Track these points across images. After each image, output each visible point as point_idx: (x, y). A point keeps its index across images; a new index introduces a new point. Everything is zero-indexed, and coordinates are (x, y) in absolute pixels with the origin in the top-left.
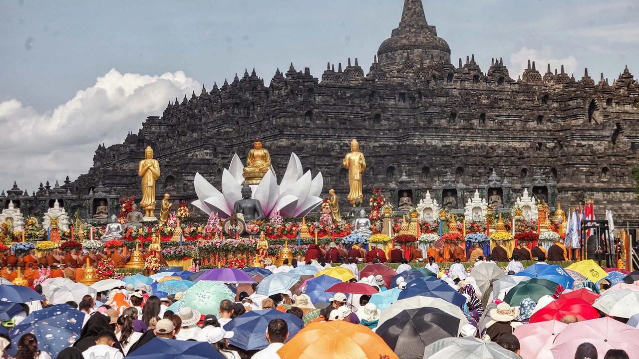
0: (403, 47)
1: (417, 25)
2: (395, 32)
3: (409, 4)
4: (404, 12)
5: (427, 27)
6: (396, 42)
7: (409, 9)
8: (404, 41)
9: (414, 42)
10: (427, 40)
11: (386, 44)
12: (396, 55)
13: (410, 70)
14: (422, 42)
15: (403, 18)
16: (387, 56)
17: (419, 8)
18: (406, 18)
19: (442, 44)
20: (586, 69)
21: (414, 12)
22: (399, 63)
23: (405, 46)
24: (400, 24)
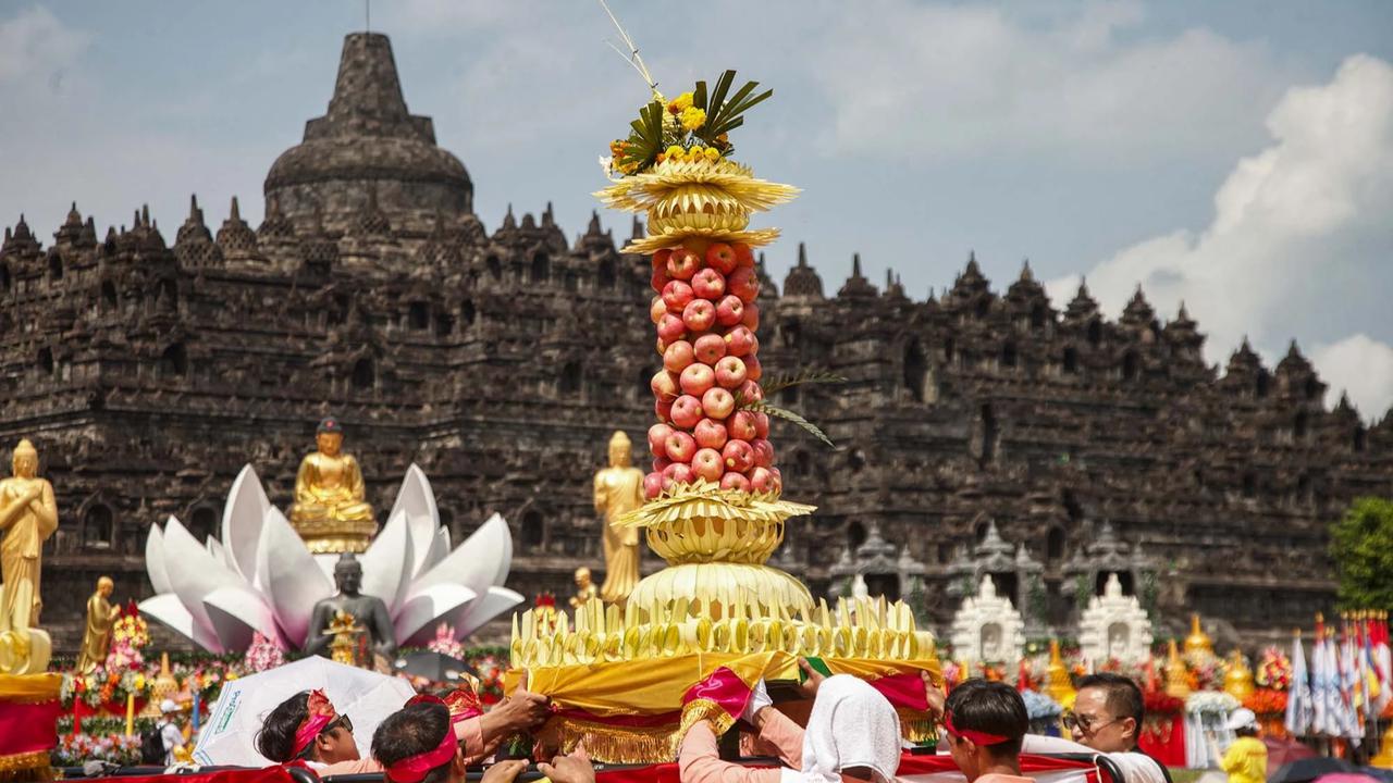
0: (348, 173)
1: (383, 113)
2: (314, 128)
3: (356, 51)
4: (341, 75)
5: (412, 119)
6: (326, 157)
7: (358, 65)
8: (350, 155)
9: (379, 159)
10: (414, 155)
11: (293, 160)
12: (325, 192)
13: (381, 238)
14: (402, 160)
15: (339, 89)
16: (297, 194)
17: (387, 63)
18: (350, 88)
19: (455, 165)
20: (802, 248)
21: (374, 72)
22: (334, 214)
23: (351, 167)
24: (332, 106)
